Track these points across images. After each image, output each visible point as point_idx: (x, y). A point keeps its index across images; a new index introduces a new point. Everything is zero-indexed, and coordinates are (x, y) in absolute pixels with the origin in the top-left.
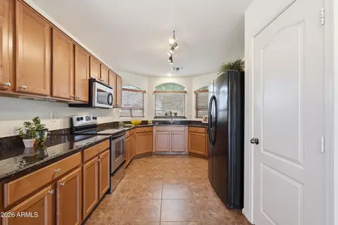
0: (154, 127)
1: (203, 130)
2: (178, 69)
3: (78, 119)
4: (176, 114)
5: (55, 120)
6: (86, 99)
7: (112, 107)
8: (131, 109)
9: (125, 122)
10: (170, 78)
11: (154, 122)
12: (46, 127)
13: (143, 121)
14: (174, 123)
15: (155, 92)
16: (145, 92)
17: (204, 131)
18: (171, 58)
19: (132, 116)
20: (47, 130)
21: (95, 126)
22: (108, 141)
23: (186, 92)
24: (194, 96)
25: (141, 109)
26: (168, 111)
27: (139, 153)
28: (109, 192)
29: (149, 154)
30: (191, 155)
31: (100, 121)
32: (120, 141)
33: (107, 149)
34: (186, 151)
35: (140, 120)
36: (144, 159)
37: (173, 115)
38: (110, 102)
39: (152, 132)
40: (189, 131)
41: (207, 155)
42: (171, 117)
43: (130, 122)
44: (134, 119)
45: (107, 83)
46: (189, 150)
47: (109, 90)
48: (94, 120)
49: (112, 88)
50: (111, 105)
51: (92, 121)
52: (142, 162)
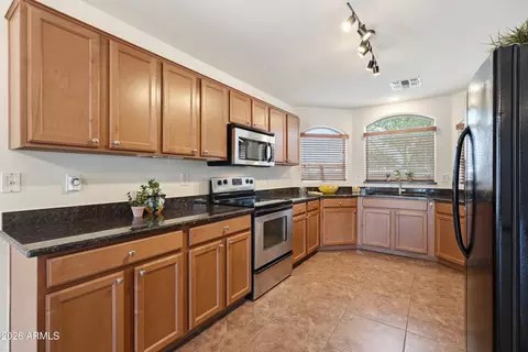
0: (360, 200)
2: (405, 83)
3: (219, 183)
4: (410, 175)
5: (187, 183)
6: (223, 154)
7: (272, 164)
8: (321, 167)
9: (310, 189)
10: (397, 105)
12: (162, 192)
13: (340, 188)
14: (406, 193)
15: (365, 135)
16: (347, 136)
18: (372, 64)
19: (323, 179)
20: (163, 196)
21: (251, 193)
22: (250, 216)
23: (434, 129)
24: (455, 135)
27: (329, 242)
28: (249, 297)
29: (350, 248)
31: (259, 186)
32: (281, 219)
33: (247, 230)
34: (432, 254)
35: (334, 185)
37: (404, 177)
38: (269, 157)
39: (356, 207)
40: (437, 212)
42: (399, 181)
43: (317, 189)
44: (325, 183)
45: (266, 129)
46: (438, 253)
47: (265, 138)
48: (249, 185)
49: (273, 135)
50: (270, 160)
51: (245, 186)
52: (331, 260)
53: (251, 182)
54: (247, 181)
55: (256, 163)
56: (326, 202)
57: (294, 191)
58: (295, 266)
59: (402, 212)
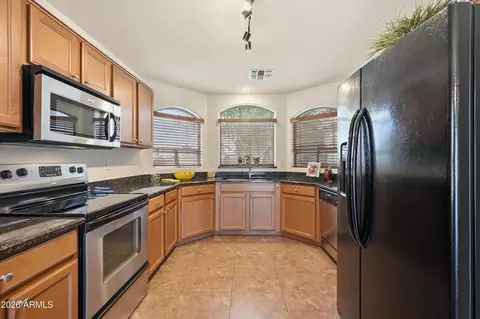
0: (217, 185)
1: (310, 190)
2: (261, 73)
4: (257, 160)
7: (116, 144)
8: (176, 152)
9: (163, 176)
11: (218, 175)
13: (197, 174)
14: (255, 177)
15: (220, 121)
16: (202, 121)
17: (313, 194)
19: (177, 165)
21: (82, 187)
23: (275, 121)
24: (289, 127)
25: (193, 151)
26: (243, 155)
29: (209, 236)
30: (287, 236)
31: (93, 174)
33: (67, 261)
34: (278, 230)
36: (196, 246)
37: (253, 162)
38: (111, 134)
39: (214, 193)
40: (282, 192)
41: (318, 240)
42: (248, 165)
43: (172, 176)
44: (181, 168)
45: (107, 93)
46: (283, 228)
47: (106, 106)
48: (76, 175)
49: (117, 104)
50: (112, 139)
51: (67, 177)
52: (191, 256)
53: (80, 170)
54: (72, 170)
55: (91, 142)
56: (184, 190)
57: (144, 180)
58: (150, 278)
59: (256, 195)
